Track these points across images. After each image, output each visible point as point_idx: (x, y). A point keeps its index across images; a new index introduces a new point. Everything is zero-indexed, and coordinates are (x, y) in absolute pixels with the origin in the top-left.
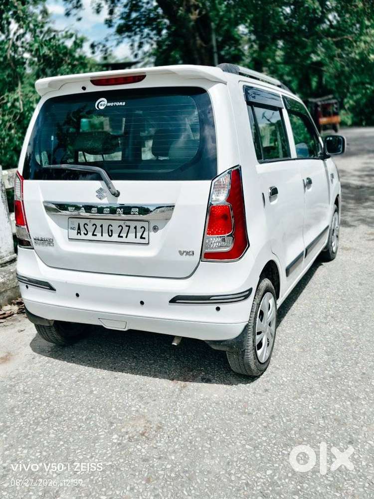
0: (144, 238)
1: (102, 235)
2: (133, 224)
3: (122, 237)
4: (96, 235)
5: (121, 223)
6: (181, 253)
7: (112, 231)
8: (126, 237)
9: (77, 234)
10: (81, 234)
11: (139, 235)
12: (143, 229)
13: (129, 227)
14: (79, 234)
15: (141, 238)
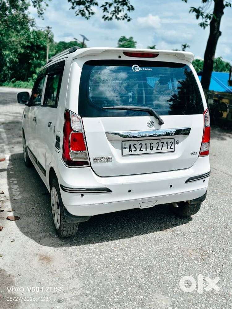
0: (172, 148)
1: (146, 150)
2: (165, 141)
3: (159, 149)
4: (142, 150)
5: (158, 141)
6: (191, 154)
7: (152, 146)
8: (162, 149)
9: (129, 151)
10: (131, 151)
11: (169, 147)
12: (171, 143)
13: (163, 143)
14: (130, 151)
15: (171, 148)
